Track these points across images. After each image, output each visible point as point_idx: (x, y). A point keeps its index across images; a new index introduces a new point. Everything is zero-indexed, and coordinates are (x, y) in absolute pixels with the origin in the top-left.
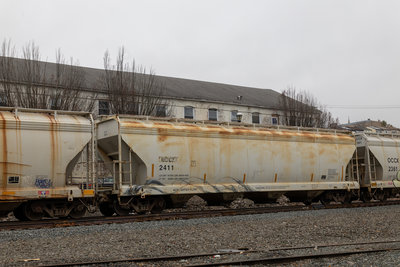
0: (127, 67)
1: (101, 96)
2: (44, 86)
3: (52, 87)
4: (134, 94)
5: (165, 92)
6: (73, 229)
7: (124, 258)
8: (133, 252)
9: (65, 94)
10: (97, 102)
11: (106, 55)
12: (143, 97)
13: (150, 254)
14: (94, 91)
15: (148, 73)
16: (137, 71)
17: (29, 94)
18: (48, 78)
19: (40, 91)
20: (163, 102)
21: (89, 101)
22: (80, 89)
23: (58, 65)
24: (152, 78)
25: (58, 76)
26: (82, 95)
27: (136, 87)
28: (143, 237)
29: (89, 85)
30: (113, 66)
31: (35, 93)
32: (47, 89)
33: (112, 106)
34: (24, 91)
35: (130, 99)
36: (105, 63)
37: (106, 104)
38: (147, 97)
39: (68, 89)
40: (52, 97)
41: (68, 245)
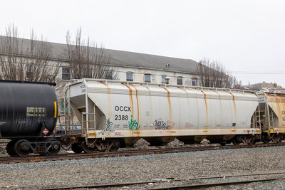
0: (84, 43)
1: (64, 64)
2: (21, 56)
3: (27, 57)
4: (88, 63)
5: (112, 61)
6: (42, 163)
7: (81, 185)
8: (88, 181)
9: (37, 62)
10: (61, 69)
11: (68, 33)
12: (95, 64)
13: (100, 182)
14: (59, 60)
15: (99, 47)
16: (91, 45)
17: (10, 62)
18: (24, 51)
19: (18, 60)
20: (110, 69)
21: (55, 68)
22: (48, 59)
23: (32, 41)
24: (102, 50)
25: (32, 49)
26: (50, 63)
27: (91, 58)
28: (95, 169)
29: (55, 56)
30: (73, 42)
31: (15, 62)
32: (23, 59)
33: (72, 71)
34: (6, 60)
35: (85, 66)
36: (67, 40)
37: (68, 70)
38: (99, 65)
39: (39, 59)
40: (27, 65)
41: (39, 175)
